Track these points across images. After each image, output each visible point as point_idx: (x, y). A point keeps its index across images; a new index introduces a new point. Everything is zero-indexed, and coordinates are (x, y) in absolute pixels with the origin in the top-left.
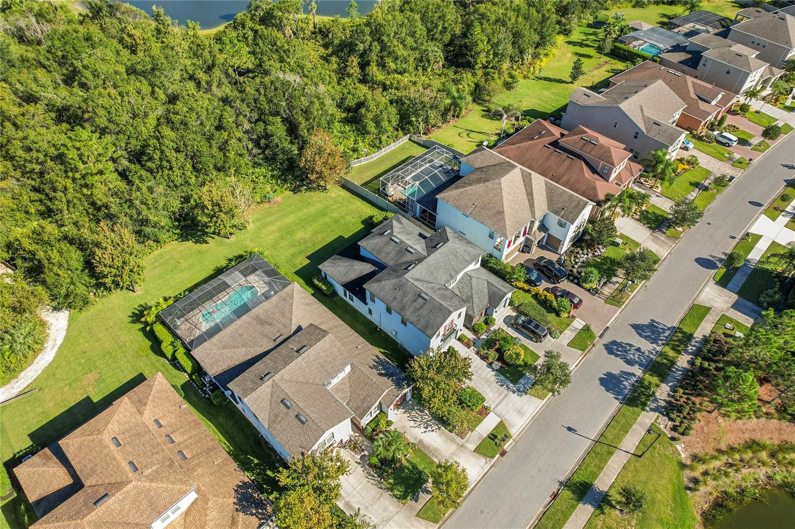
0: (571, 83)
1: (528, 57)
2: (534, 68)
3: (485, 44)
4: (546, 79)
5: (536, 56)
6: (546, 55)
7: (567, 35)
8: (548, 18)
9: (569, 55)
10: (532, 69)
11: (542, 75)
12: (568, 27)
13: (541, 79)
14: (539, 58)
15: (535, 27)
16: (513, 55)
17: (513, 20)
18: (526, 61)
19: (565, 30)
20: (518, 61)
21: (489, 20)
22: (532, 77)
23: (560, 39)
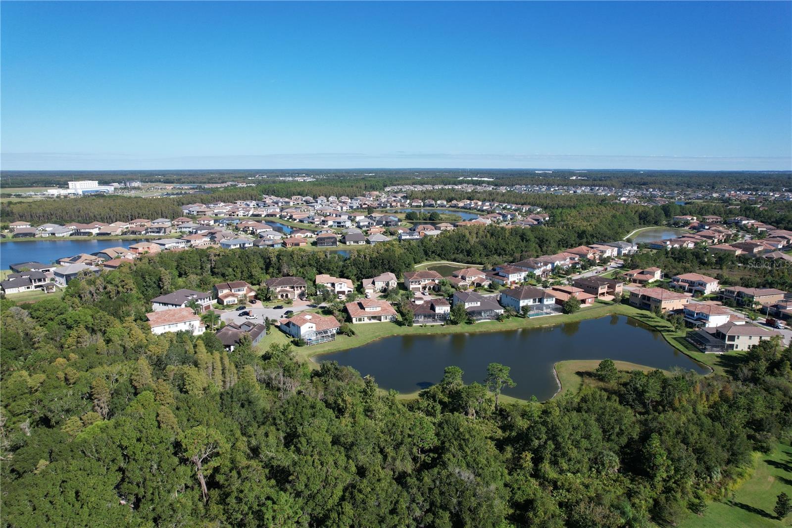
0: (777, 518)
1: (717, 477)
2: (726, 489)
3: (665, 458)
4: (743, 506)
5: (726, 474)
6: (740, 475)
7: (765, 452)
8: (737, 436)
9: (771, 479)
10: (723, 490)
11: (737, 500)
12: (765, 445)
13: (736, 504)
14: (732, 478)
15: (723, 443)
16: (699, 471)
17: (696, 436)
18: (715, 480)
19: (762, 447)
20: (706, 478)
21: (669, 432)
22: (724, 500)
23: (757, 456)
